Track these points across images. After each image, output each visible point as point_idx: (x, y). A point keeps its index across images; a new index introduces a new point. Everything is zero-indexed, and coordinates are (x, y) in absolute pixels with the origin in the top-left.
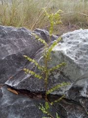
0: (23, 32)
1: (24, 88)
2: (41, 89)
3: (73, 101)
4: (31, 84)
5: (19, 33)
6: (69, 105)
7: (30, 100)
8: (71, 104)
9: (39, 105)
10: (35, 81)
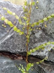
0: (8, 4)
1: (4, 49)
2: (21, 50)
3: (52, 62)
4: (11, 44)
5: (5, 4)
6: (47, 66)
7: (11, 61)
8: (49, 65)
9: (19, 66)
10: (16, 41)
